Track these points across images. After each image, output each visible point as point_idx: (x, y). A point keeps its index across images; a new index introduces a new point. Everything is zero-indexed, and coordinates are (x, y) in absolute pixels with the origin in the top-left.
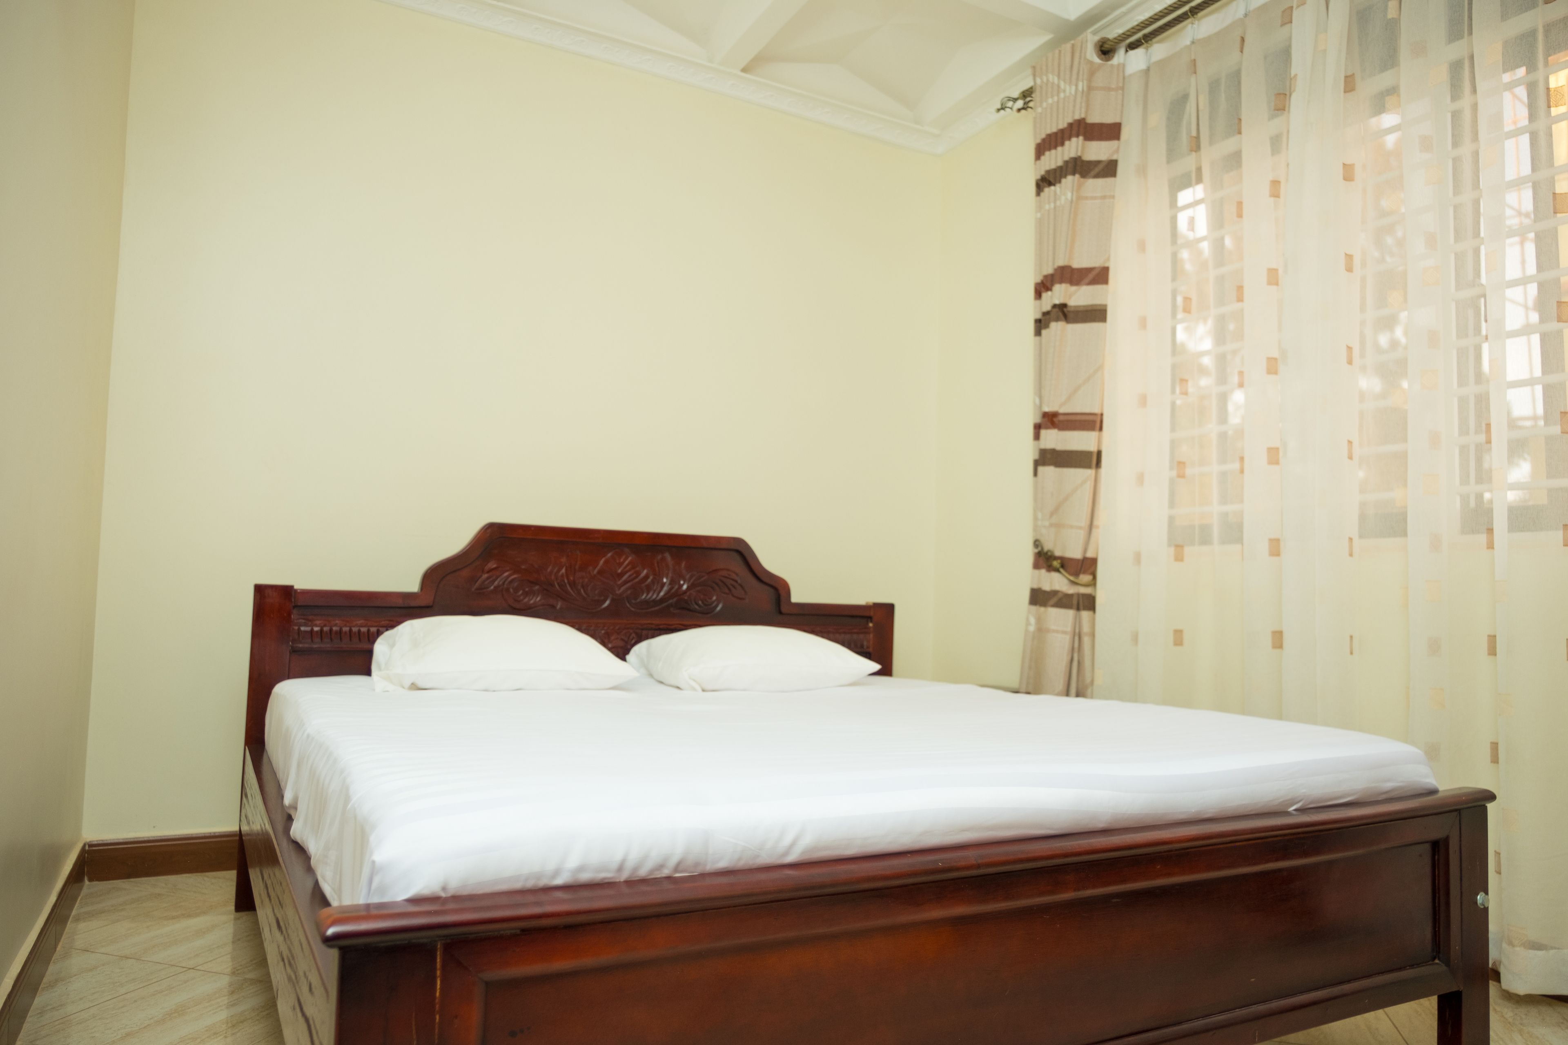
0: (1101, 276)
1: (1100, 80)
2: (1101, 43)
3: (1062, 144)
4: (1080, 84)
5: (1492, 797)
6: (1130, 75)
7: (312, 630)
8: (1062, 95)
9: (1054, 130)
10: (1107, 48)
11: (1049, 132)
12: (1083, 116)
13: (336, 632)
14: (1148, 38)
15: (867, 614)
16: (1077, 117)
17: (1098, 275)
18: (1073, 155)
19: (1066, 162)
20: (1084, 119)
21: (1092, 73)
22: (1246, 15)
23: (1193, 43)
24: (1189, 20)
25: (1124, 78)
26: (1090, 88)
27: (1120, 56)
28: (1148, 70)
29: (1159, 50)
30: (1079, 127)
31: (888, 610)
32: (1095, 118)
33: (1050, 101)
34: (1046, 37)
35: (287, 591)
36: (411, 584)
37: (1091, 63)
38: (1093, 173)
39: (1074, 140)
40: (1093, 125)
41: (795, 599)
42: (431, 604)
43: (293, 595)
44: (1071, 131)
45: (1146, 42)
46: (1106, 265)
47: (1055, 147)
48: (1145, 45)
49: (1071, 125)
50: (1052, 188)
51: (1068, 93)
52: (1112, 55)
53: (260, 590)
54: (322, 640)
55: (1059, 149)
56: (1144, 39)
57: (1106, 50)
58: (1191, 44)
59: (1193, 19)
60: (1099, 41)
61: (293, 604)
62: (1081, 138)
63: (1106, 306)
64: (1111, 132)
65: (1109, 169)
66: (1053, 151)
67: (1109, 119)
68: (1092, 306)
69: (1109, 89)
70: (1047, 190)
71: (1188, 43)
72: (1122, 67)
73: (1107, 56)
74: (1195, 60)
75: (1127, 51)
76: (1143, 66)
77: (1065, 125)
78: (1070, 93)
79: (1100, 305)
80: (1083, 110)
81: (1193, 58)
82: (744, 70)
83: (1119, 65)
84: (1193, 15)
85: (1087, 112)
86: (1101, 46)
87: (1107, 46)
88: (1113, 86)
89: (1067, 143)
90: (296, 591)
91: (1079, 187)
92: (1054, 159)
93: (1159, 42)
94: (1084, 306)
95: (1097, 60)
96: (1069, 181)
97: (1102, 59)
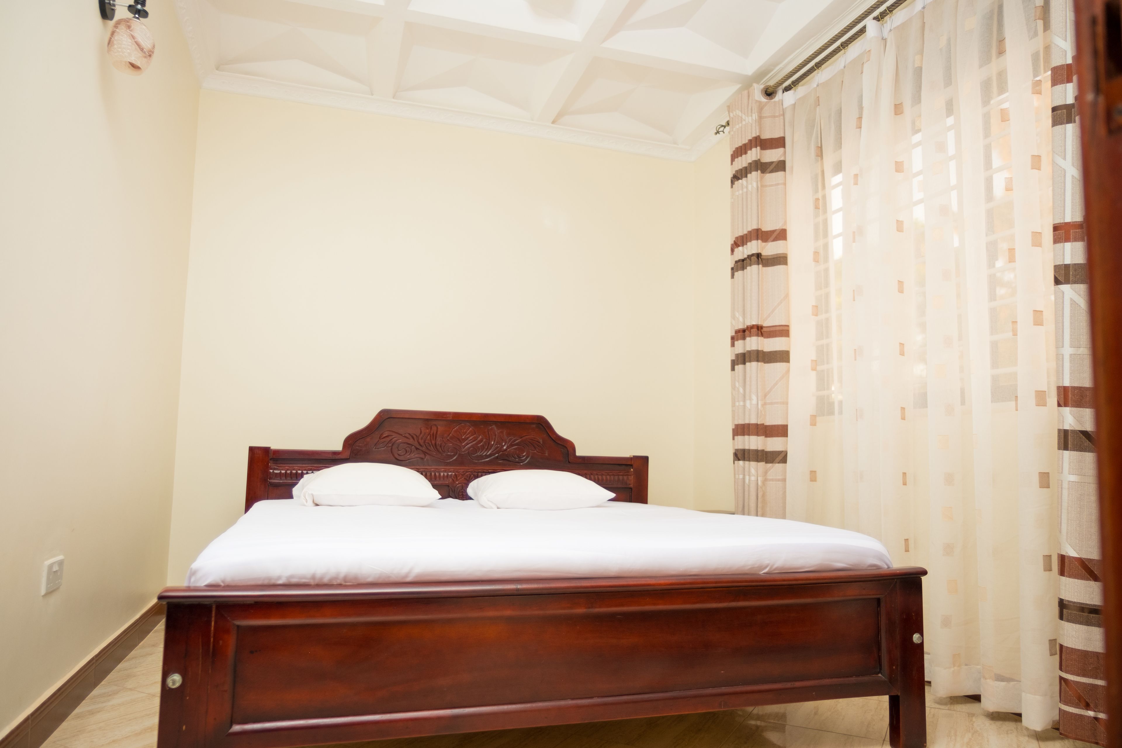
0: (781, 235)
1: (767, 112)
2: (765, 89)
3: (746, 153)
4: (754, 115)
5: (925, 573)
6: (786, 108)
7: (281, 472)
8: (744, 123)
9: (740, 145)
10: (769, 92)
11: (737, 146)
12: (758, 134)
13: (294, 474)
14: (795, 83)
15: (629, 463)
16: (754, 135)
17: (779, 234)
18: (754, 159)
19: (750, 164)
20: (759, 136)
21: (761, 108)
22: (845, 67)
23: (818, 85)
24: (816, 72)
25: (783, 109)
26: (761, 118)
27: (779, 95)
28: (795, 104)
29: (801, 90)
30: (756, 142)
31: (644, 461)
32: (767, 135)
33: (737, 127)
34: (738, 86)
35: (266, 450)
36: (338, 446)
37: (760, 102)
38: (769, 170)
39: (754, 149)
40: (766, 140)
41: (579, 453)
42: (348, 458)
43: (270, 452)
44: (751, 144)
45: (795, 86)
46: (784, 228)
47: (741, 156)
48: (794, 88)
49: (750, 141)
50: (740, 181)
51: (747, 121)
52: (774, 95)
53: (252, 449)
54: (286, 478)
55: (744, 156)
56: (792, 84)
57: (769, 93)
58: (817, 87)
59: (818, 70)
60: (764, 88)
61: (270, 458)
62: (758, 148)
63: (786, 254)
64: (780, 143)
65: (781, 166)
66: (740, 158)
67: (777, 135)
68: (777, 254)
69: (775, 117)
70: (736, 183)
71: (815, 86)
72: (782, 102)
73: (770, 97)
74: (819, 97)
75: (783, 92)
76: (792, 102)
77: (747, 141)
78: (748, 121)
79: (783, 254)
80: (757, 131)
81: (818, 96)
82: (553, 122)
83: (779, 101)
84: (818, 68)
85: (760, 131)
86: (766, 91)
87: (770, 91)
88: (777, 114)
89: (749, 152)
90: (271, 450)
91: (762, 178)
92: (743, 162)
93: (802, 85)
94: (771, 255)
95: (763, 99)
96: (754, 176)
97: (767, 99)
